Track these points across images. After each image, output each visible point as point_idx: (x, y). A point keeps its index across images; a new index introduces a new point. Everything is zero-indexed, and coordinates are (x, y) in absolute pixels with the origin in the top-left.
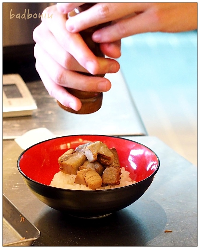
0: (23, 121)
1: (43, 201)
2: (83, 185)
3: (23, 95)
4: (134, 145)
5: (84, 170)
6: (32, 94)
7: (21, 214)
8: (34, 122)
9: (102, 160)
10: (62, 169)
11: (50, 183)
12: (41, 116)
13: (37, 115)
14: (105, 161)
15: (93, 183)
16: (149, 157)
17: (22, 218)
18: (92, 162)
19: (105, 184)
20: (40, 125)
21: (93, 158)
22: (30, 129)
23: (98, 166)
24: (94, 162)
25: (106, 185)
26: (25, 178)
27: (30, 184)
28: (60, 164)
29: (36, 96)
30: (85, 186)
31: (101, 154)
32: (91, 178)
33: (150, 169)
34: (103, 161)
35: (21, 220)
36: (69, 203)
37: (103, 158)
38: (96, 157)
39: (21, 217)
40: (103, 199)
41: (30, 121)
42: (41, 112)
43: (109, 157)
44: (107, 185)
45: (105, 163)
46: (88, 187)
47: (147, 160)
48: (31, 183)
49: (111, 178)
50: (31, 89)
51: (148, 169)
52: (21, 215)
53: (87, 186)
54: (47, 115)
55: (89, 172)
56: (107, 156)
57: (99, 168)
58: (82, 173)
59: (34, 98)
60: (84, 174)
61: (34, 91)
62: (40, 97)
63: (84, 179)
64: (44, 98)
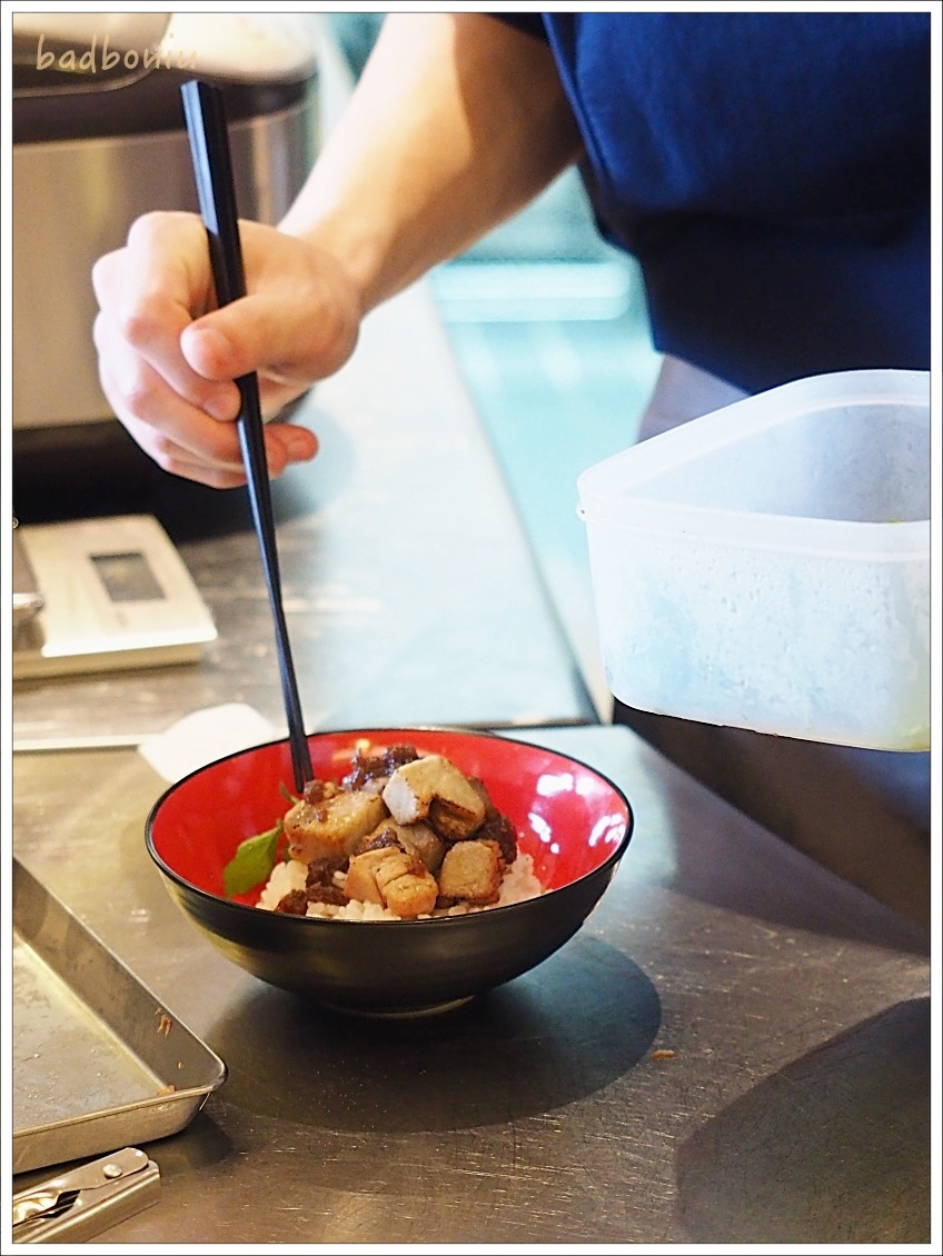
0: (168, 682)
1: (236, 959)
2: (372, 903)
3: (168, 588)
4: (546, 762)
5: (374, 852)
6: (200, 585)
7: (163, 1008)
8: (206, 685)
9: (443, 819)
10: (300, 851)
11: (258, 899)
12: (232, 665)
13: (216, 658)
14: (455, 822)
15: (404, 897)
16: (596, 802)
17: (164, 1018)
18: (406, 825)
19: (449, 899)
20: (227, 696)
21: (414, 809)
22: (193, 710)
23: (425, 839)
24: (414, 825)
25: (452, 903)
26: (172, 882)
27: (190, 903)
28: (292, 835)
29: (214, 593)
30: (379, 907)
31: (446, 801)
32: (400, 879)
33: (601, 840)
34: (446, 825)
35: (161, 1027)
36: (326, 966)
37: (448, 814)
38: (427, 809)
39: (160, 1015)
40: (441, 949)
41: (191, 680)
42: (232, 651)
43: (469, 812)
44: (455, 901)
45: (453, 831)
46: (388, 910)
47: (591, 810)
48: (192, 899)
49: (470, 878)
50: (194, 570)
51: (593, 842)
52: (159, 1010)
53: (385, 906)
54: (253, 658)
55: (389, 859)
56: (463, 809)
57: (428, 845)
58: (367, 862)
59: (207, 602)
60: (375, 868)
61: (206, 576)
62: (227, 595)
63: (376, 883)
64: (240, 600)
